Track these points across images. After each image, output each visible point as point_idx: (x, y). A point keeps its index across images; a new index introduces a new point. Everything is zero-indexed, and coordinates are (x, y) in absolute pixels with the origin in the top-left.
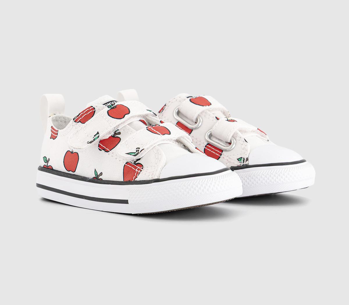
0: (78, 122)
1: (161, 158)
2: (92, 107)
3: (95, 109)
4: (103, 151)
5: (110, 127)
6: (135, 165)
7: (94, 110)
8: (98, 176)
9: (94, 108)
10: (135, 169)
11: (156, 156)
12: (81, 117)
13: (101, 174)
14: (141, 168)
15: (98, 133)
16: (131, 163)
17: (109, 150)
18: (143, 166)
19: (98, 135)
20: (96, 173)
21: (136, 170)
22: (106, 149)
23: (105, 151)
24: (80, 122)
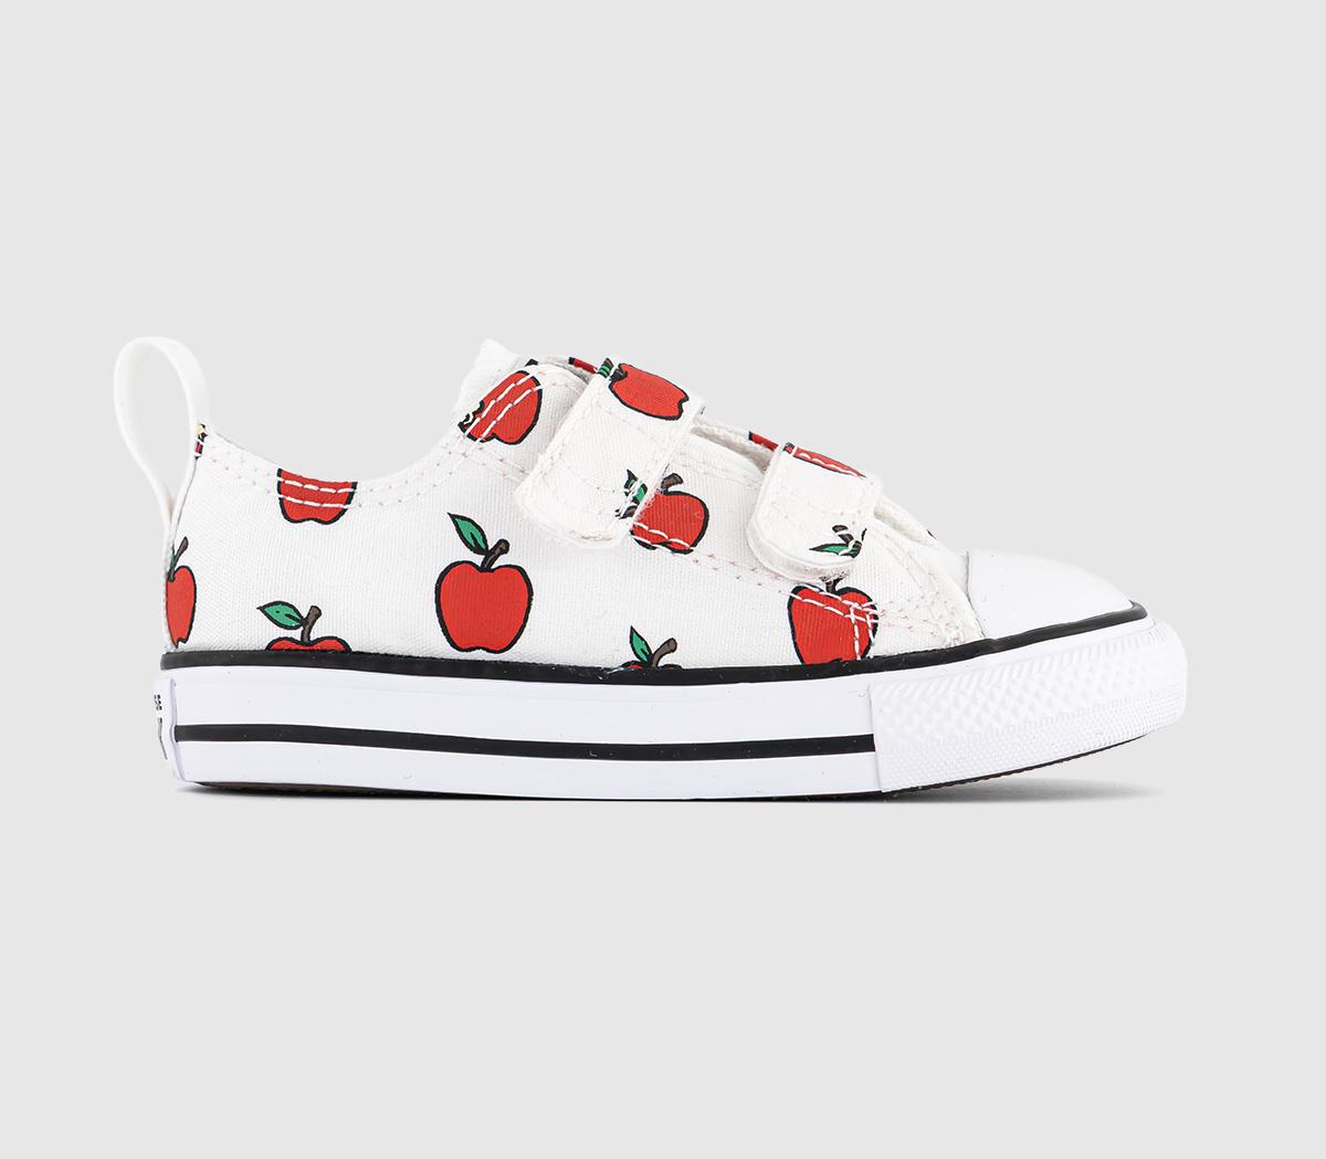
0: (488, 439)
2: (525, 374)
3: (538, 384)
4: (662, 551)
6: (840, 598)
7: (538, 388)
8: (651, 656)
9: (533, 378)
10: (841, 613)
12: (492, 416)
13: (670, 646)
14: (869, 607)
15: (632, 477)
16: (817, 590)
17: (686, 544)
18: (871, 599)
19: (636, 486)
20: (639, 646)
21: (853, 617)
22: (671, 543)
23: (669, 548)
24: (495, 440)
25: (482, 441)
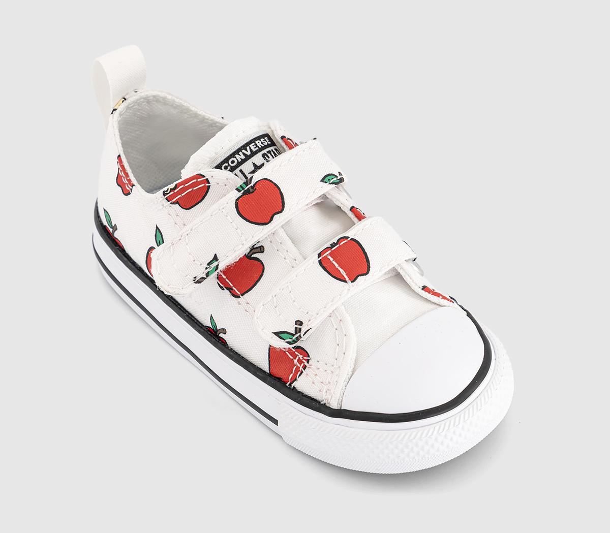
0: (174, 203)
1: (346, 347)
2: (204, 176)
3: (209, 183)
4: (227, 292)
5: (241, 246)
6: (294, 349)
7: (208, 185)
8: (217, 330)
9: (207, 179)
10: (292, 358)
11: (337, 336)
12: (178, 193)
13: (224, 331)
14: (305, 360)
17: (239, 293)
18: (309, 357)
20: (214, 324)
21: (296, 361)
22: (232, 289)
23: (231, 292)
24: (177, 205)
25: (171, 203)
